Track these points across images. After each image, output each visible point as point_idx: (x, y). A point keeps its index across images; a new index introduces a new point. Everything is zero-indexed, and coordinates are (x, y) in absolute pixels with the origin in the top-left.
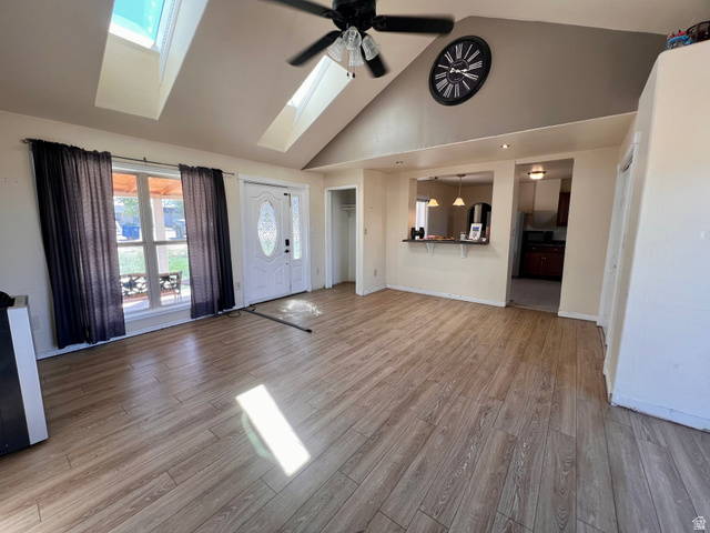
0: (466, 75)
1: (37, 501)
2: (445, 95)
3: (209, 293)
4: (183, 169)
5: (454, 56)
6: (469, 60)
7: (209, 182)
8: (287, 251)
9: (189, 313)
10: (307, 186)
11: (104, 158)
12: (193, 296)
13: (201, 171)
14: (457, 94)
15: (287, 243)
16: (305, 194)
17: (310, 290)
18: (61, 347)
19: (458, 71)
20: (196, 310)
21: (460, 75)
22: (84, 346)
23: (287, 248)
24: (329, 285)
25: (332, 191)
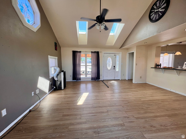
0: (160, 10)
1: (58, 94)
2: (153, 19)
3: (95, 76)
4: (92, 52)
5: (156, 6)
6: (161, 5)
7: (96, 54)
8: (114, 69)
9: (91, 79)
10: (121, 53)
11: (80, 52)
12: (92, 76)
13: (95, 52)
14: (157, 18)
15: (114, 67)
16: (120, 55)
17: (120, 79)
18: (73, 80)
19: (158, 10)
20: (92, 79)
21: (158, 11)
22: (76, 81)
23: (114, 68)
24: (127, 79)
25: (129, 53)
